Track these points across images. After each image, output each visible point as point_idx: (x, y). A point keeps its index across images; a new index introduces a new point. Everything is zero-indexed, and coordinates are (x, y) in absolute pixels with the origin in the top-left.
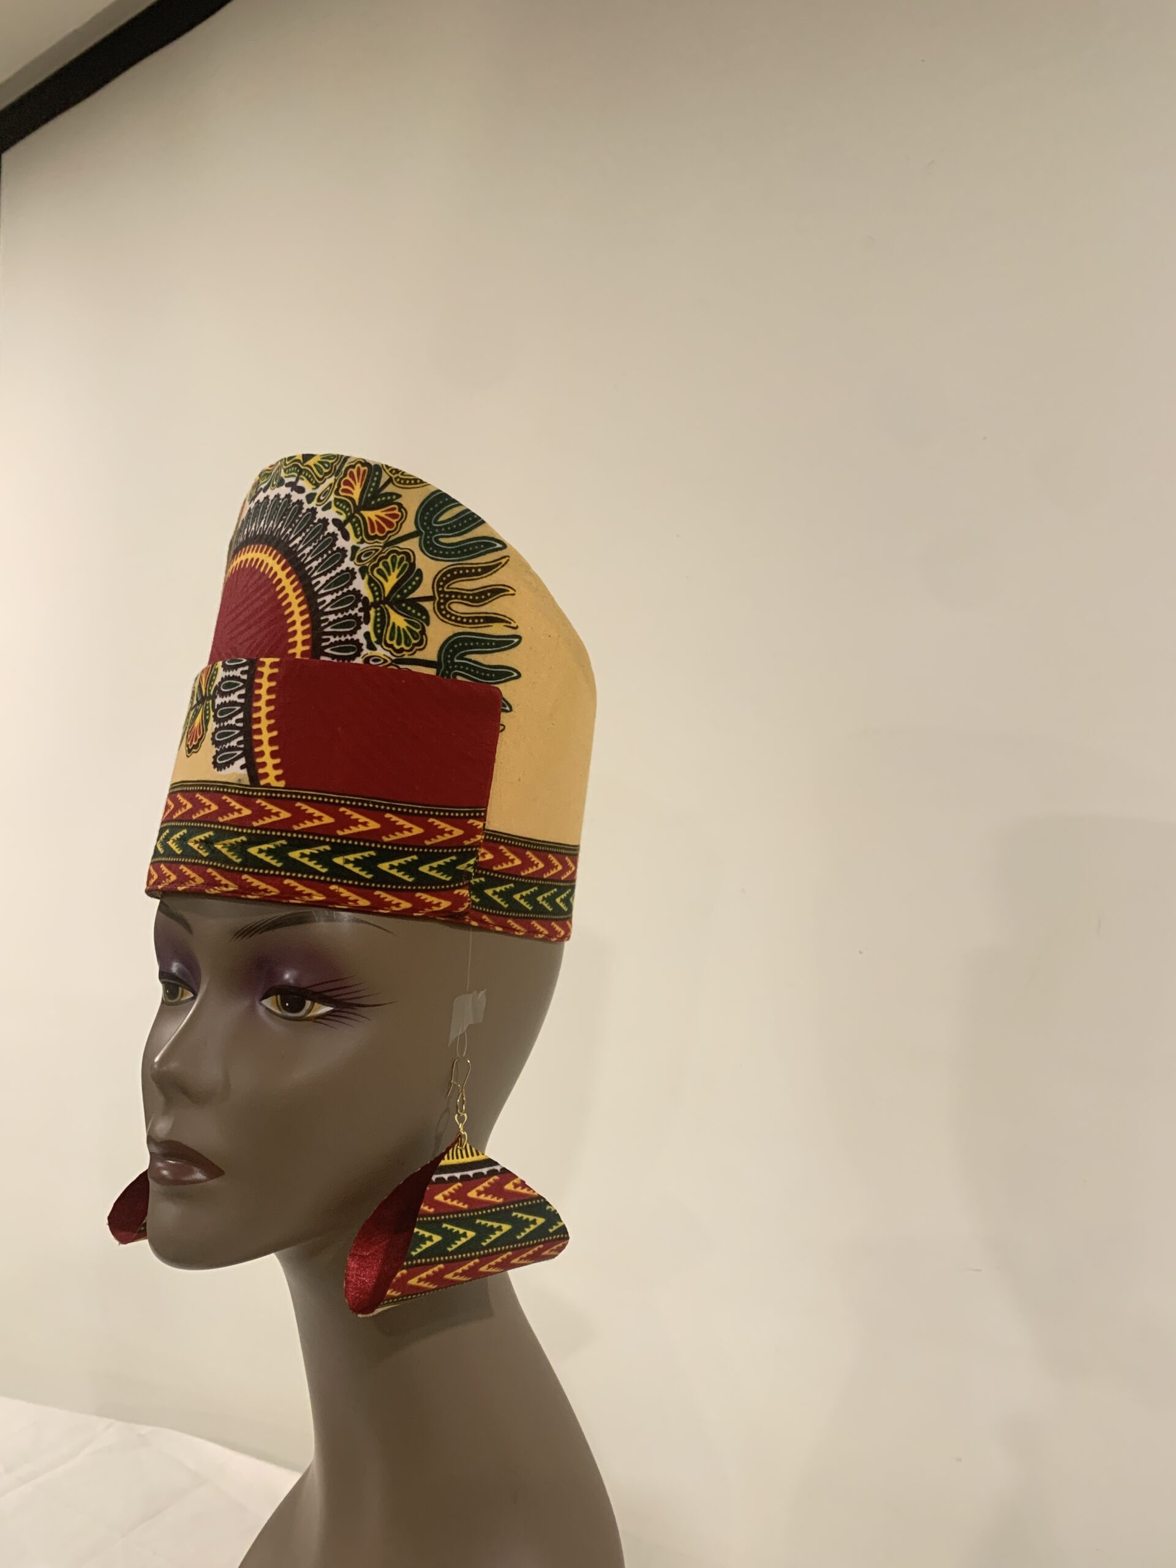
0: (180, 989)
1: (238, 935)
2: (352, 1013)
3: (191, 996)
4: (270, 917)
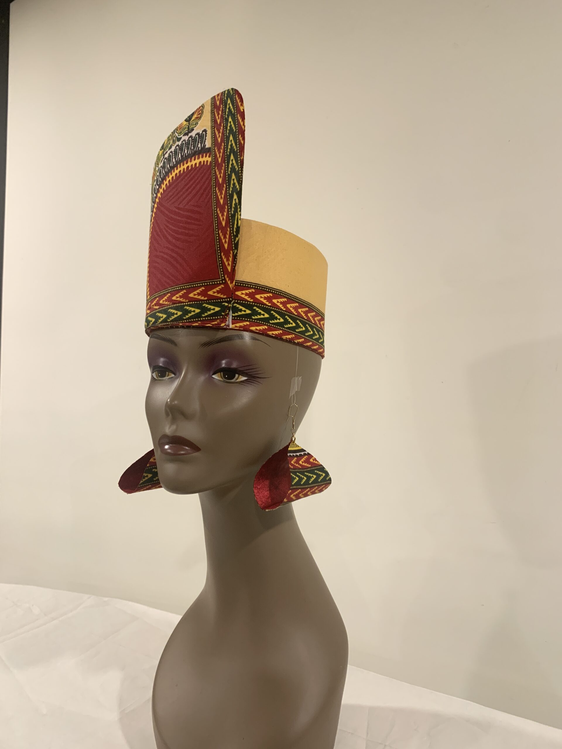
0: (167, 373)
1: (203, 345)
2: (255, 381)
3: (173, 375)
4: (218, 337)
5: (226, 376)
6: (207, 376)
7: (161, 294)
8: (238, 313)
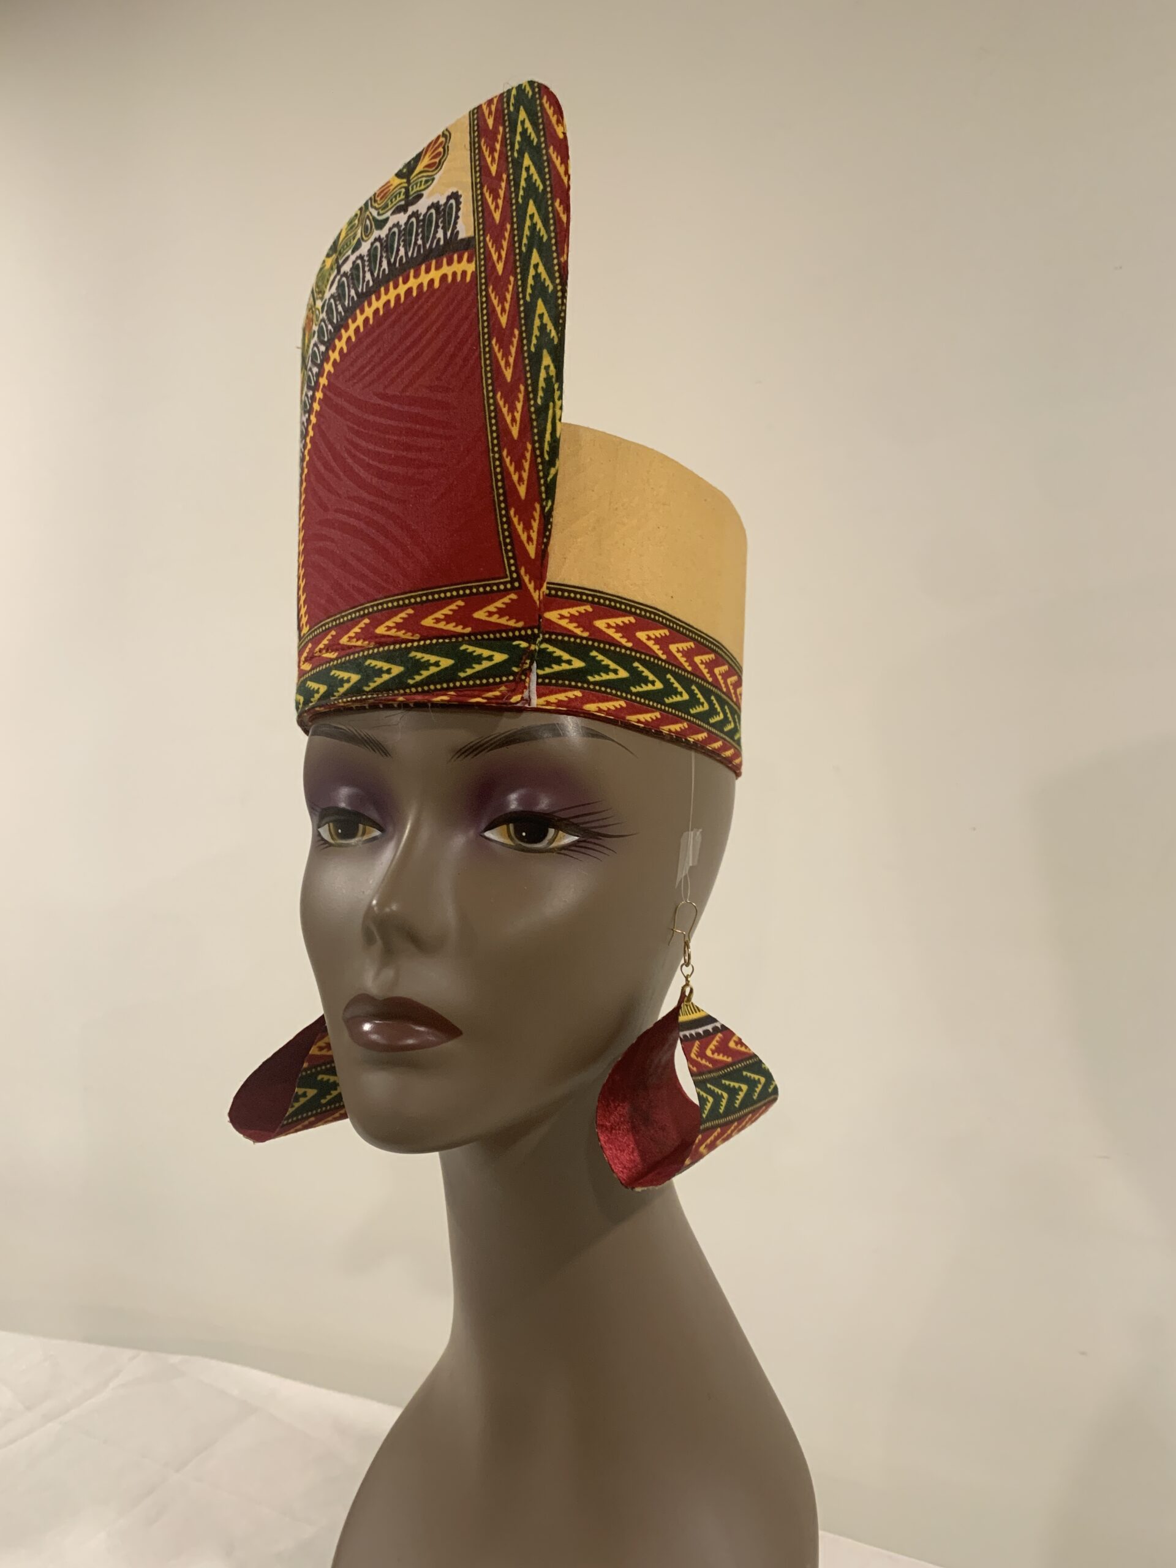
0: (361, 826)
1: (461, 752)
2: (598, 845)
3: (377, 833)
4: (502, 732)
5: (524, 834)
6: (472, 833)
7: (342, 620)
8: (552, 668)
